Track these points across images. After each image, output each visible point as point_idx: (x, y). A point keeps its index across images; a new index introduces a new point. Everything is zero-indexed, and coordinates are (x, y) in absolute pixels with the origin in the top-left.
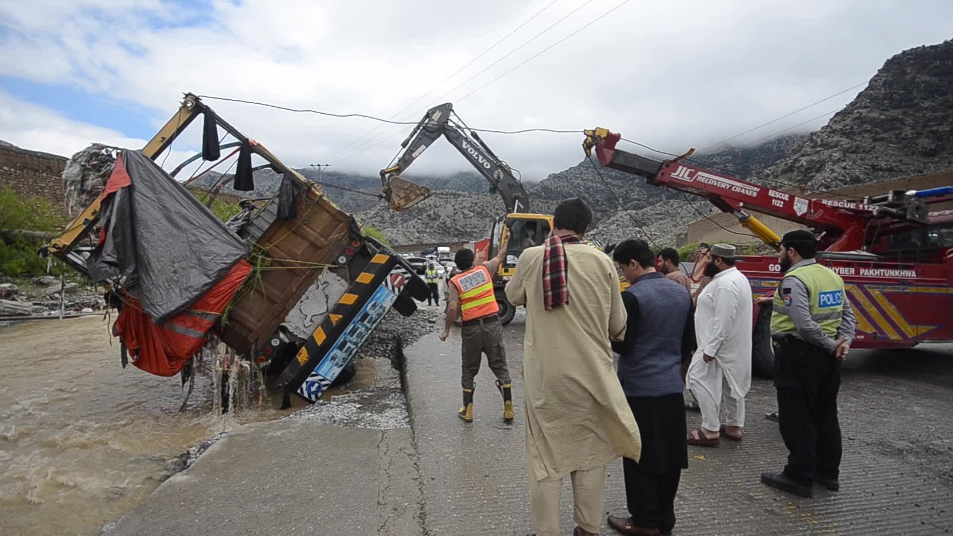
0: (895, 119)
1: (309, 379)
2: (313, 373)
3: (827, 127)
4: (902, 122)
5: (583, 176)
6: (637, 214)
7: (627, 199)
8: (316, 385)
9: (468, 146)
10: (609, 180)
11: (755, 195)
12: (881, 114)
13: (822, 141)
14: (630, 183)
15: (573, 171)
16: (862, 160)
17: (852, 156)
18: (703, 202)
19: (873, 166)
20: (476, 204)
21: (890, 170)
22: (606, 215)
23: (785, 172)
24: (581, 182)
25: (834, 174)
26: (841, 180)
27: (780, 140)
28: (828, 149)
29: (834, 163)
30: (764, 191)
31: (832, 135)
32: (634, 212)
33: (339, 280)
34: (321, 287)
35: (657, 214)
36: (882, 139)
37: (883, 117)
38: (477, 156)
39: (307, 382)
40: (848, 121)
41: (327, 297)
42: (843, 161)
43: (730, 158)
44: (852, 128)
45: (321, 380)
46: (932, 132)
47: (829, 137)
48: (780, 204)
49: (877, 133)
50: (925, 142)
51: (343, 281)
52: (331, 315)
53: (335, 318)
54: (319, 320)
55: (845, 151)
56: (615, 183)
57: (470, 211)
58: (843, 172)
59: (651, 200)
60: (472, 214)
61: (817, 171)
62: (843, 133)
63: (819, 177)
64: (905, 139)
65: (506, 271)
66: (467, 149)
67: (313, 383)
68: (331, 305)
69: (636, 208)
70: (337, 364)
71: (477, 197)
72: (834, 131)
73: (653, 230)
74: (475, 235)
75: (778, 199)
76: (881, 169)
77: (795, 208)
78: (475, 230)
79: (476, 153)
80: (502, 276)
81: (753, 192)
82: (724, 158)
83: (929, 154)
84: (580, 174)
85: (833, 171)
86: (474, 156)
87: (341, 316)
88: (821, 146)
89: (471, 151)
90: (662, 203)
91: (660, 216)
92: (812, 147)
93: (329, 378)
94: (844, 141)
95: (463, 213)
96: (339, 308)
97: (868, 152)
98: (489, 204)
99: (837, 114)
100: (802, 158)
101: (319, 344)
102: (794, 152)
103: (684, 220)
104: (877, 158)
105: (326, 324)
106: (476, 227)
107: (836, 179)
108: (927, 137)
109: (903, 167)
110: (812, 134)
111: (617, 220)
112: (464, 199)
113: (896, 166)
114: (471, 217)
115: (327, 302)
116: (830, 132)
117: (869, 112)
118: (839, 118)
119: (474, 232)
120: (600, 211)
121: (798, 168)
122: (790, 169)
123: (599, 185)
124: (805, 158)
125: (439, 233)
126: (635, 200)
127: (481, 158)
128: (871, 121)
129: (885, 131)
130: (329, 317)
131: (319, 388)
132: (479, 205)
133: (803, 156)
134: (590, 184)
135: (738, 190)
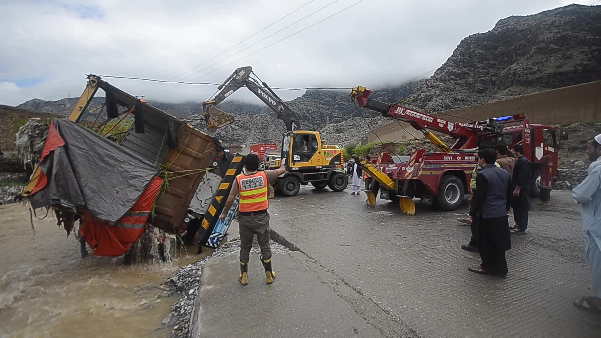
0: (465, 73)
1: (211, 236)
2: (213, 232)
3: (434, 76)
4: (468, 74)
5: (305, 102)
6: (337, 125)
7: (331, 118)
8: (216, 238)
9: (262, 92)
10: (321, 106)
11: (432, 121)
12: (459, 70)
13: (431, 84)
14: (333, 107)
15: (299, 100)
16: (450, 95)
17: (445, 92)
18: (373, 119)
19: (455, 98)
20: (240, 121)
21: (463, 100)
22: (320, 126)
23: (413, 101)
24: (304, 107)
25: (437, 103)
26: (440, 106)
27: (410, 83)
28: (434, 89)
29: (437, 96)
30: (435, 120)
31: (436, 81)
32: (336, 124)
33: (216, 176)
34: (206, 183)
35: (348, 126)
36: (459, 84)
37: (459, 72)
38: (268, 98)
39: (210, 238)
40: (443, 74)
41: (211, 187)
42: (441, 95)
43: (386, 93)
44: (445, 78)
45: (218, 235)
46: (482, 80)
47: (434, 82)
48: (442, 126)
49: (457, 80)
50: (479, 86)
51: (218, 176)
52: (216, 197)
53: (219, 199)
54: (209, 202)
55: (442, 90)
56: (324, 107)
57: (236, 126)
58: (441, 101)
59: (345, 117)
60: (237, 128)
61: (429, 101)
62: (441, 80)
63: (430, 104)
64: (470, 84)
65: (294, 164)
66: (261, 94)
67: (214, 238)
68: (214, 192)
69: (336, 122)
70: (225, 224)
71: (240, 117)
72: (437, 79)
73: (346, 135)
74: (240, 141)
75: (441, 123)
76: (459, 100)
77: (448, 127)
78: (240, 138)
79: (267, 96)
80: (292, 168)
81: (430, 120)
83: (481, 92)
84: (304, 102)
85: (436, 101)
86: (266, 98)
87: (222, 197)
88: (430, 87)
89: (264, 95)
90: (350, 119)
91: (350, 127)
92: (427, 88)
93: (222, 233)
94: (442, 85)
95: (231, 127)
96: (219, 192)
97: (453, 91)
98: (248, 121)
99: (438, 69)
100: (421, 94)
101: (213, 215)
102: (418, 90)
103: (364, 129)
104: (457, 94)
105: (214, 203)
106: (240, 136)
107: (438, 105)
108: (480, 83)
109: (469, 99)
110: (427, 80)
111: (326, 130)
113: (466, 98)
114: (237, 130)
115: (212, 191)
116: (435, 80)
117: (453, 69)
118: (439, 72)
119: (239, 139)
120: (316, 124)
121: (420, 99)
122: (416, 100)
123: (315, 109)
124: (424, 93)
126: (336, 117)
127: (270, 99)
128: (454, 74)
129: (460, 79)
130: (216, 199)
131: (218, 240)
132: (241, 122)
133: (422, 92)
134: (309, 107)
135: (424, 119)
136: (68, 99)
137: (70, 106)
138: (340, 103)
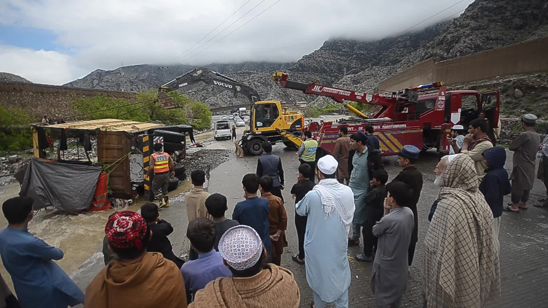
0: (501, 7)
3: (464, 14)
4: (506, 8)
5: (323, 55)
6: (355, 76)
7: (349, 68)
10: (338, 57)
12: (494, 4)
13: (460, 23)
14: (350, 58)
15: (317, 53)
16: (481, 34)
17: (476, 32)
18: (392, 66)
19: (487, 38)
20: (261, 78)
21: (497, 39)
22: (337, 78)
23: (438, 44)
24: (322, 59)
25: (465, 44)
26: (469, 47)
27: (437, 25)
28: (463, 28)
29: (466, 37)
31: (466, 19)
32: (353, 75)
35: (366, 76)
36: (494, 21)
37: (495, 6)
40: (475, 10)
42: (471, 35)
43: (408, 37)
44: (477, 14)
46: (521, 14)
47: (464, 21)
49: (491, 16)
50: (517, 21)
55: (473, 29)
56: (342, 58)
57: (258, 83)
58: (470, 42)
59: (363, 67)
60: (260, 84)
61: (456, 43)
62: (473, 18)
63: (458, 46)
64: (506, 20)
69: (355, 73)
71: (261, 74)
72: (467, 17)
73: (364, 85)
74: (262, 96)
76: (492, 39)
78: (263, 94)
82: (405, 38)
83: (519, 28)
84: (321, 54)
85: (465, 42)
88: (460, 26)
90: (369, 68)
91: (368, 77)
92: (454, 28)
94: (473, 24)
95: (254, 84)
97: (485, 29)
98: (269, 78)
99: (470, 5)
100: (448, 35)
102: (444, 31)
103: (382, 78)
104: (490, 32)
106: (263, 92)
107: (466, 46)
108: (519, 18)
109: (504, 38)
110: (455, 19)
111: (343, 81)
112: (254, 75)
113: (500, 36)
114: (259, 86)
116: (465, 18)
117: (487, 3)
118: (471, 7)
119: (262, 95)
120: (334, 76)
121: (446, 41)
122: (441, 43)
123: (332, 60)
124: (449, 35)
125: (241, 97)
126: (353, 68)
128: (490, 10)
129: (495, 15)
132: (263, 78)
133: (449, 34)
134: (327, 60)
136: (122, 68)
137: (125, 75)
138: (358, 52)
